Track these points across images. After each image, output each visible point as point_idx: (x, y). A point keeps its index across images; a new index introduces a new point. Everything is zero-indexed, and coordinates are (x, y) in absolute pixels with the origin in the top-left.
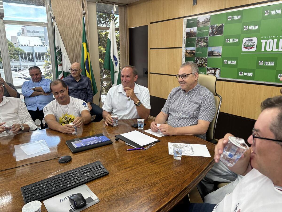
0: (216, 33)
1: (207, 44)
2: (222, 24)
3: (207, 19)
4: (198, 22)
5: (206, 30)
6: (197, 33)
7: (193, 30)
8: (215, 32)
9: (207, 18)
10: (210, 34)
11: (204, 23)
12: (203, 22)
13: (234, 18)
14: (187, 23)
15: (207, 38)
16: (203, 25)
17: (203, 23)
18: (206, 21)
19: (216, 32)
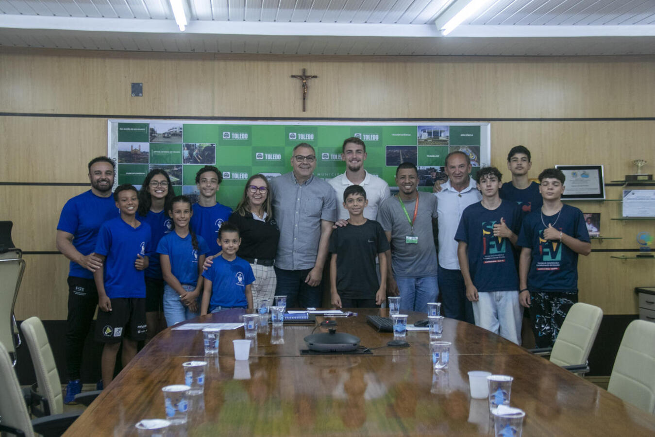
0: (199, 159)
1: (181, 179)
2: (212, 145)
3: (175, 130)
4: (151, 134)
5: (174, 152)
6: (151, 155)
7: (138, 149)
8: (197, 156)
9: (176, 128)
10: (186, 160)
11: (168, 137)
12: (164, 134)
13: (236, 136)
14: (119, 130)
15: (177, 167)
16: (167, 140)
17: (164, 137)
18: (172, 133)
19: (199, 156)
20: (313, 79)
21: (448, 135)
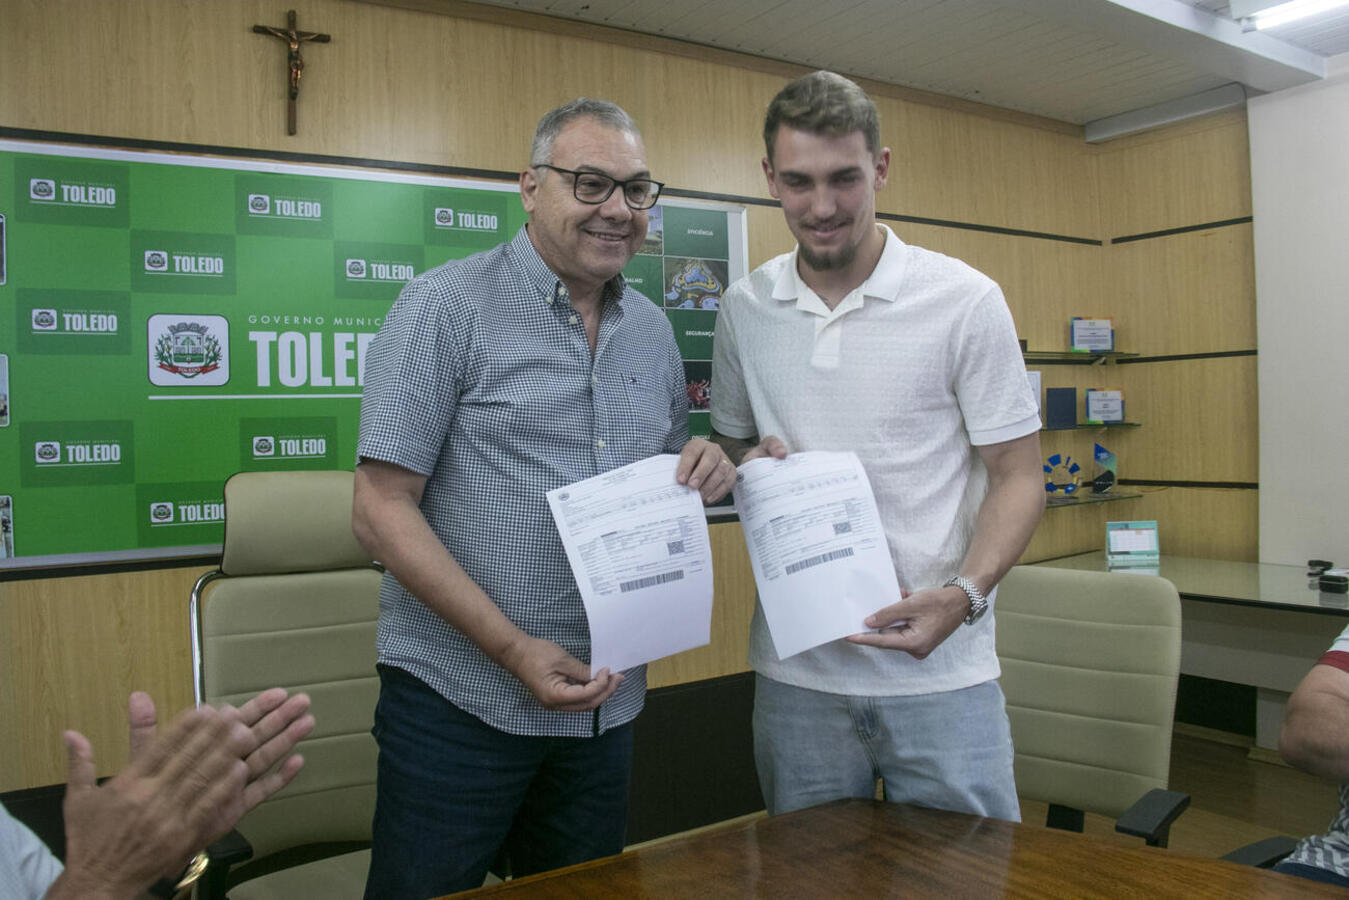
20: (316, 46)
21: (661, 228)
